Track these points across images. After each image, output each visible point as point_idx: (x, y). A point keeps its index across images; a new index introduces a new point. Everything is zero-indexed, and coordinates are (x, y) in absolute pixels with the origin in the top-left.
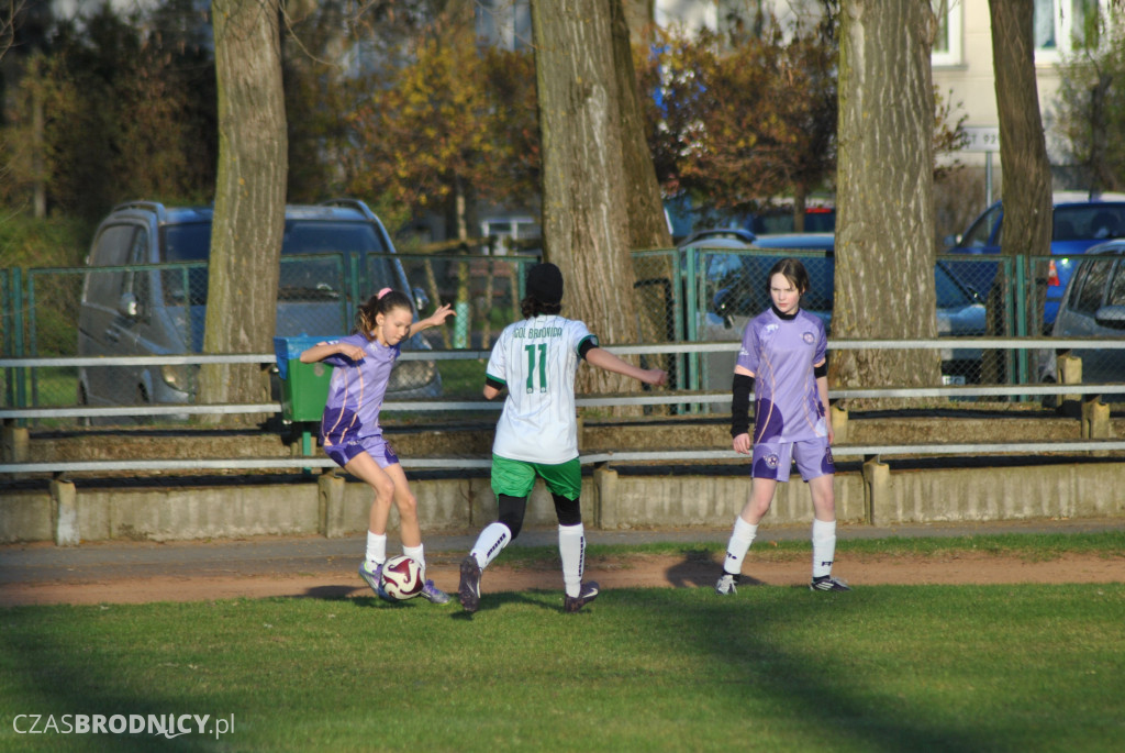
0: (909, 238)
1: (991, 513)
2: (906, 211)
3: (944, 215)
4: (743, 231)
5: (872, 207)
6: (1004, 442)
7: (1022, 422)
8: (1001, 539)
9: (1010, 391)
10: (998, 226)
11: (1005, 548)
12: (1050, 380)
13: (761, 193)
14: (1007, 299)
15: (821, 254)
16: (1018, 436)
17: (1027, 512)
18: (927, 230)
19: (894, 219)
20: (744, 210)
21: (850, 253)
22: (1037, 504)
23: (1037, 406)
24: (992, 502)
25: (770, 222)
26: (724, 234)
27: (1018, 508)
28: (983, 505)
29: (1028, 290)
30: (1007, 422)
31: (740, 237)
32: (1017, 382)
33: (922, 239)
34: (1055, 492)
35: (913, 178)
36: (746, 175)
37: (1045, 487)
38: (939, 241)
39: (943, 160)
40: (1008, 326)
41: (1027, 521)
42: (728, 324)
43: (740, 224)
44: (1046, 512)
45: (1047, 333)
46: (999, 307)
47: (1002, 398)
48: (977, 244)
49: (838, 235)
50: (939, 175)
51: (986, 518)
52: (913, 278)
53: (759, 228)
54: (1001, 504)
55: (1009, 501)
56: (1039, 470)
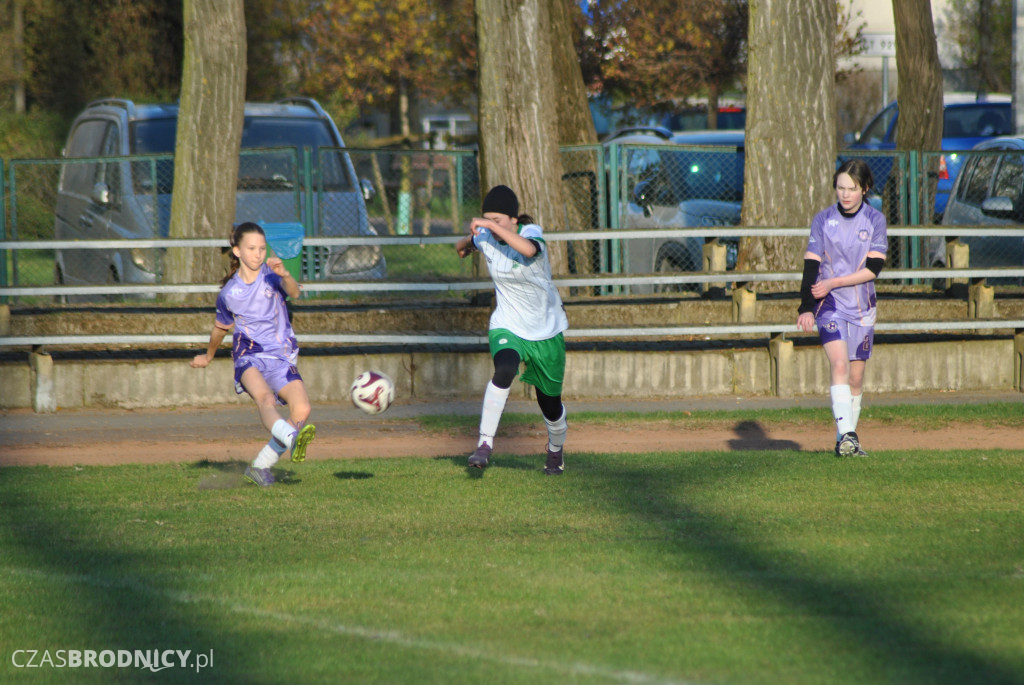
0: (813, 135)
1: (885, 386)
2: (810, 111)
3: (845, 113)
4: (661, 128)
5: (779, 107)
6: (898, 321)
7: (914, 303)
8: (895, 409)
10: (894, 124)
11: (898, 417)
12: (940, 265)
13: (678, 94)
14: (901, 191)
15: (733, 149)
16: (911, 315)
17: (919, 384)
18: (829, 128)
19: (799, 118)
20: (662, 109)
21: (759, 149)
22: (927, 378)
23: (928, 288)
24: (886, 375)
25: (686, 120)
26: (644, 131)
27: (910, 381)
28: (878, 378)
29: (921, 183)
30: (900, 302)
31: (659, 134)
32: (909, 266)
33: (825, 136)
34: (944, 367)
35: (817, 81)
36: (664, 78)
37: (935, 362)
38: (839, 138)
39: (843, 64)
40: (902, 215)
41: (918, 393)
42: (647, 213)
43: (658, 121)
44: (936, 384)
45: (937, 222)
46: (894, 198)
47: (896, 281)
48: (874, 141)
49: (748, 132)
50: (840, 77)
51: (881, 390)
52: (816, 171)
53: (676, 126)
54: (895, 378)
55: (902, 375)
56: (930, 347)
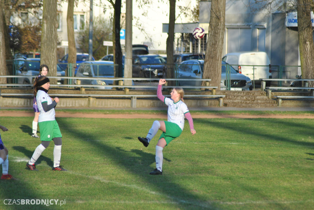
0: (53, 59)
1: (65, 106)
2: (52, 55)
3: (58, 55)
4: (25, 57)
5: (47, 54)
6: (68, 94)
7: (70, 91)
8: (67, 110)
9: (69, 86)
10: (67, 58)
11: (67, 111)
12: (75, 84)
13: (28, 51)
14: (69, 70)
15: (38, 62)
16: (70, 93)
17: (71, 105)
18: (56, 58)
19: (50, 56)
20: (25, 54)
21: (43, 62)
22: (72, 104)
23: (73, 88)
24: (65, 104)
25: (29, 56)
26: (21, 58)
27: (69, 105)
28: (63, 104)
29: (72, 69)
30: (68, 90)
31: (24, 58)
32: (70, 84)
33: (55, 60)
34: (75, 103)
35: (54, 49)
36: (25, 48)
37: (74, 102)
38: (57, 60)
39: (58, 47)
40: (69, 75)
41: (71, 107)
42: (22, 73)
43: (24, 56)
44: (74, 105)
45: (75, 76)
46: (67, 71)
47: (67, 87)
48: (64, 61)
49: (41, 59)
50: (58, 49)
51: (64, 106)
52: (53, 66)
53: (27, 57)
54: (66, 104)
55: (68, 104)
56: (73, 99)
